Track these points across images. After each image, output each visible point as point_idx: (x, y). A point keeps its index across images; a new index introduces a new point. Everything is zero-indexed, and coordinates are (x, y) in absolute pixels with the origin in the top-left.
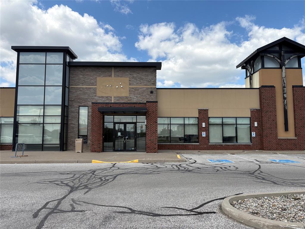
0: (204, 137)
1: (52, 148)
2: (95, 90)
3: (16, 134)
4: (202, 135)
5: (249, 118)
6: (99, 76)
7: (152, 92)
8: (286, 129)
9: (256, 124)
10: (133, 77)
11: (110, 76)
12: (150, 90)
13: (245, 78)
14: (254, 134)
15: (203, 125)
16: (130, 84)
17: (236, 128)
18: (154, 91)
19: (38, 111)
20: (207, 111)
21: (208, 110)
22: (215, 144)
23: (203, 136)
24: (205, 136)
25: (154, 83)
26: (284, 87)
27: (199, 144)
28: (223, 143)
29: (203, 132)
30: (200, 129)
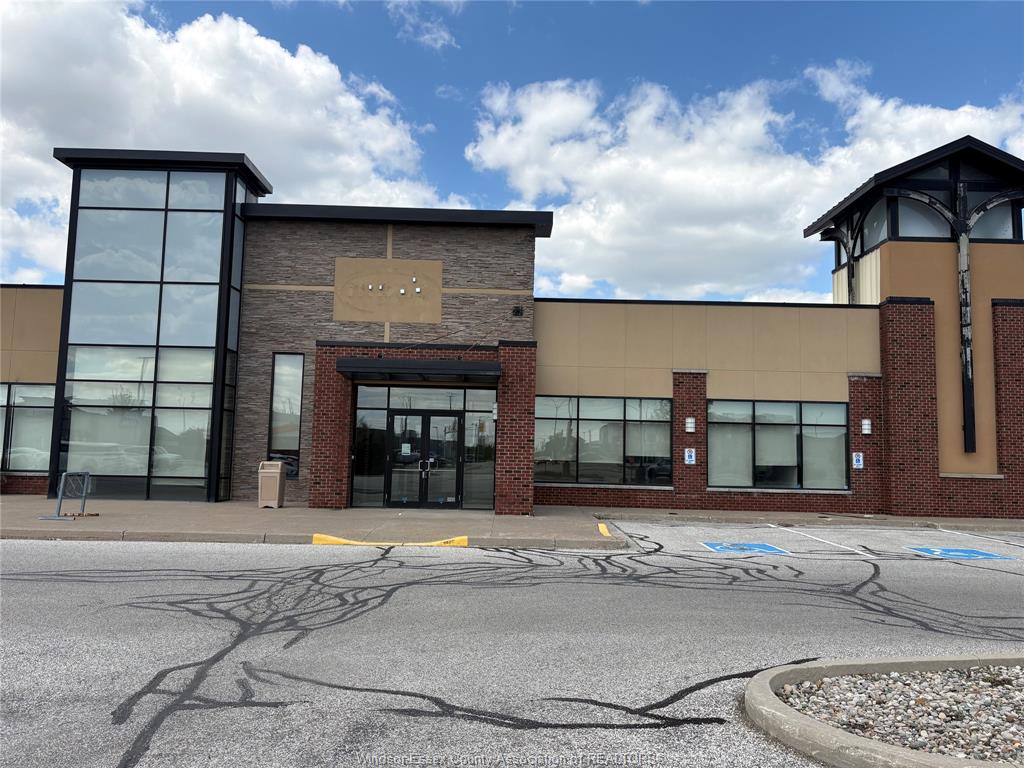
0: (689, 467)
1: (179, 491)
2: (328, 299)
3: (63, 442)
4: (684, 459)
5: (845, 406)
6: (344, 253)
7: (518, 312)
8: (970, 445)
9: (866, 427)
10: (457, 260)
11: (381, 254)
12: (512, 304)
13: (834, 272)
14: (858, 461)
15: (688, 425)
16: (446, 283)
17: (800, 438)
18: (527, 308)
19: (139, 367)
20: (700, 377)
21: (705, 374)
22: (727, 490)
23: (687, 463)
24: (694, 463)
25: (528, 282)
26: (964, 304)
27: (672, 488)
28: (754, 487)
29: (686, 450)
30: (678, 439)
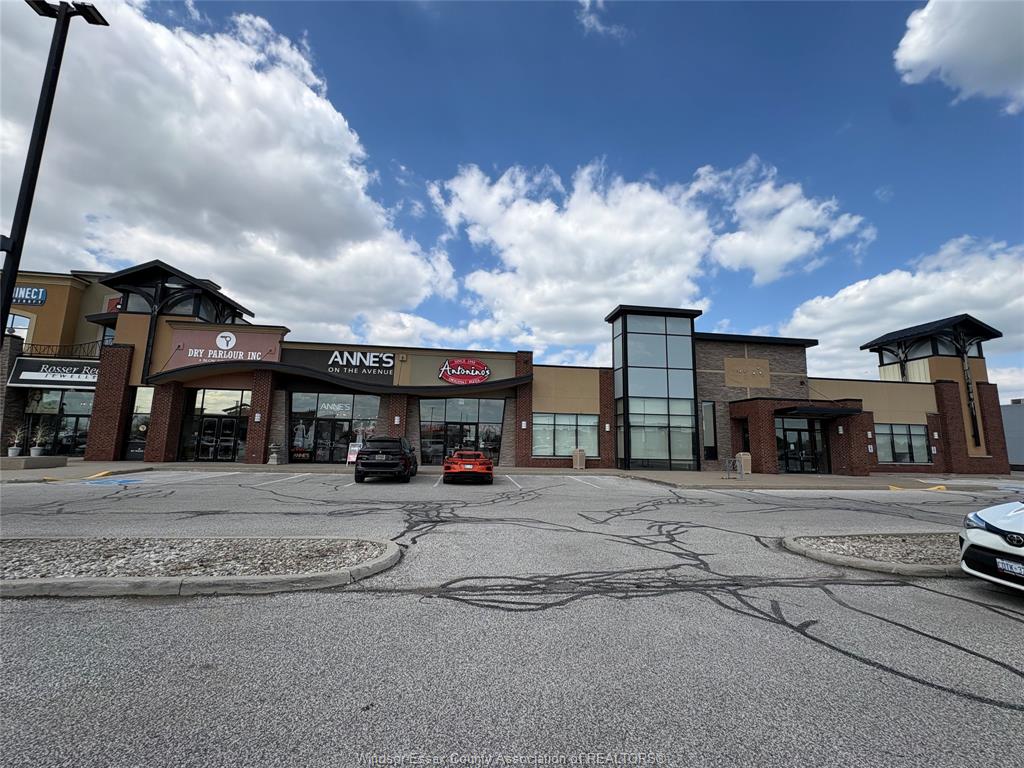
2: (723, 376)
5: (926, 426)
6: (728, 356)
7: (802, 383)
8: (977, 444)
9: (936, 435)
10: (775, 359)
11: (743, 356)
12: (799, 380)
14: (934, 450)
16: (771, 370)
18: (806, 381)
19: (660, 408)
25: (804, 371)
26: (968, 384)
